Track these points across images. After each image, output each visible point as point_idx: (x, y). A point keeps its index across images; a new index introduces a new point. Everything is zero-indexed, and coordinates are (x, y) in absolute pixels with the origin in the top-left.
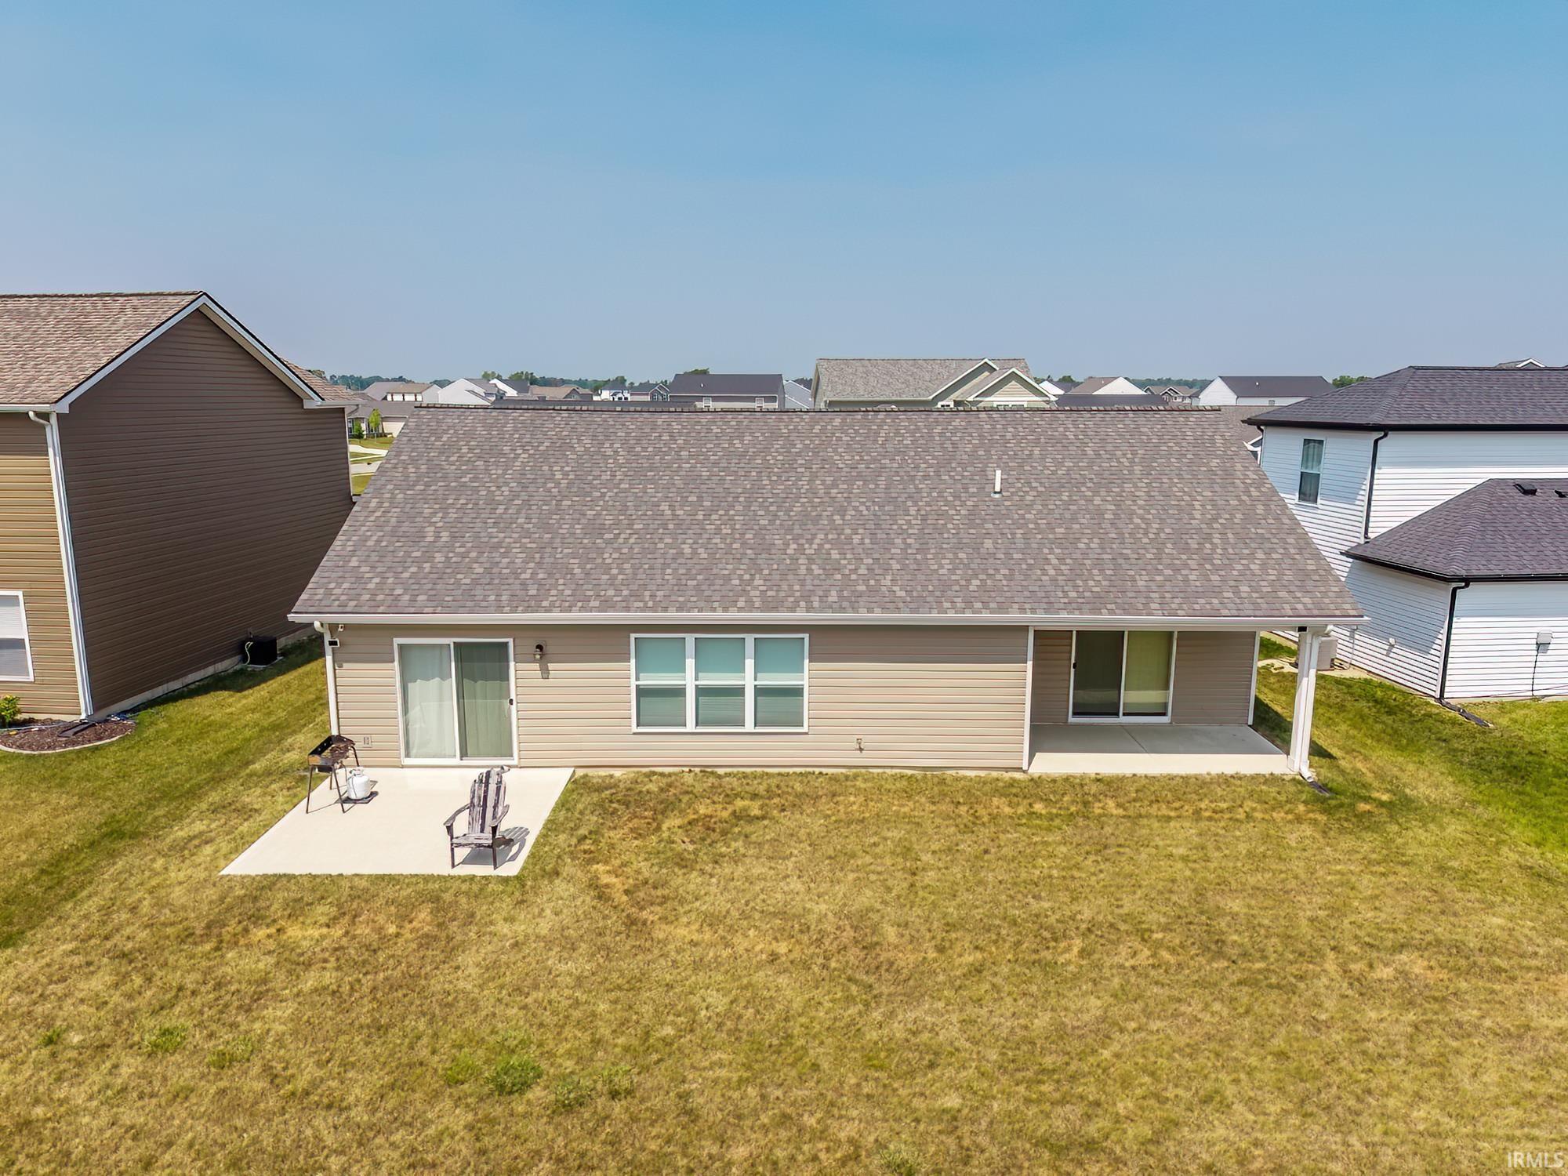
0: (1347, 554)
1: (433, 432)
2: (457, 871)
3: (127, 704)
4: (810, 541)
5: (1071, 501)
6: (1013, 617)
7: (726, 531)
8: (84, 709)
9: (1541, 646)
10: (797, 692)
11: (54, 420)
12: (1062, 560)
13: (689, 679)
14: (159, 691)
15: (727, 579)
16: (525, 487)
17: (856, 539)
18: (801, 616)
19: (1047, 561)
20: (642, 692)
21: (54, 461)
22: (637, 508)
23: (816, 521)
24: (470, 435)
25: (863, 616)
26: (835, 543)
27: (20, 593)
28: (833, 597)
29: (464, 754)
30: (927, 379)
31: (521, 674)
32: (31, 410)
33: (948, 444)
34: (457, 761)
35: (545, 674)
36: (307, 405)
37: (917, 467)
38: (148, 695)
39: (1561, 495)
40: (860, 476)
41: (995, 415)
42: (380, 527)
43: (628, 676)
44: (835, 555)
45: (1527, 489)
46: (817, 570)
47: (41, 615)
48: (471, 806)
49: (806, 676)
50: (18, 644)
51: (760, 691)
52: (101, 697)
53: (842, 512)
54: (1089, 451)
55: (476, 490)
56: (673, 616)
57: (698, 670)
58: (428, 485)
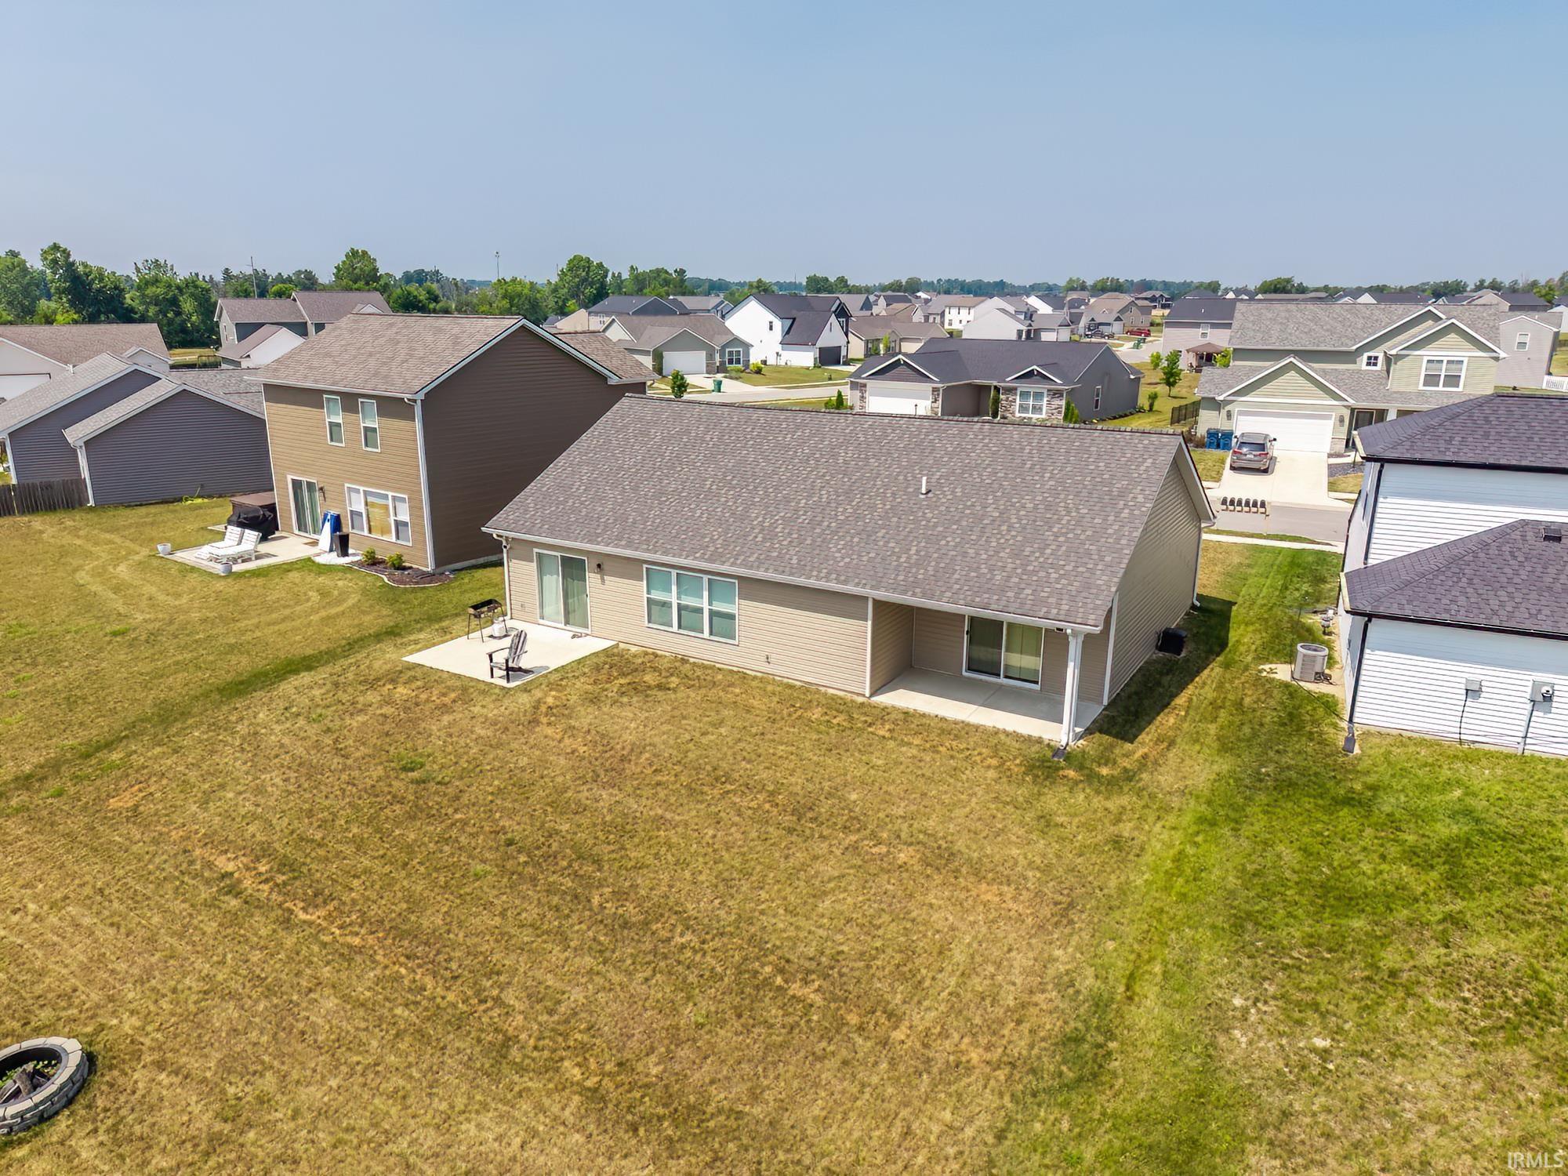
2: (492, 681)
3: (447, 569)
5: (970, 507)
6: (849, 588)
7: (730, 503)
8: (430, 567)
9: (1472, 691)
10: (732, 617)
11: (417, 402)
13: (673, 598)
14: (481, 560)
15: (704, 537)
17: (801, 519)
18: (727, 567)
19: (907, 551)
20: (650, 602)
21: (418, 425)
23: (788, 504)
25: (761, 572)
26: (786, 520)
27: (406, 497)
29: (567, 623)
30: (1359, 326)
31: (592, 578)
32: (406, 397)
34: (562, 626)
35: (603, 580)
36: (610, 382)
37: (890, 466)
38: (473, 562)
40: (843, 472)
43: (643, 590)
46: (759, 538)
47: (415, 510)
48: (511, 648)
49: (736, 607)
50: (406, 525)
51: (712, 613)
52: (440, 561)
53: (811, 496)
55: (618, 459)
56: (665, 558)
57: (679, 593)
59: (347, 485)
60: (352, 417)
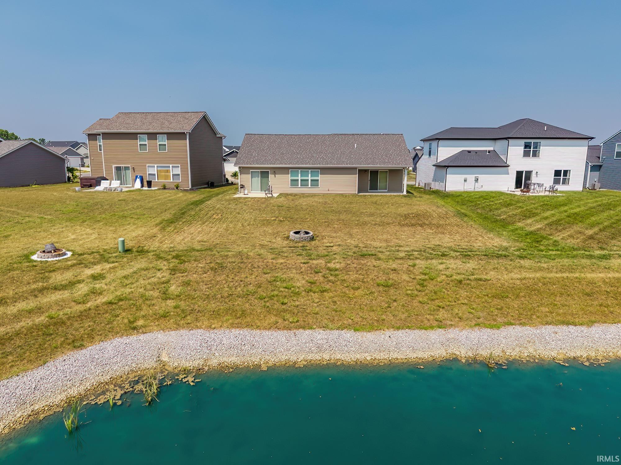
0: (434, 165)
1: (250, 139)
3: (197, 187)
4: (321, 156)
5: (369, 150)
6: (354, 166)
7: (306, 154)
8: (190, 187)
9: (465, 181)
10: (318, 180)
11: (188, 133)
12: (364, 158)
13: (299, 178)
15: (306, 161)
16: (269, 148)
17: (329, 155)
18: (319, 166)
19: (362, 158)
20: (292, 180)
21: (188, 142)
22: (289, 151)
23: (322, 153)
24: (257, 139)
25: (329, 166)
26: (325, 156)
27: (180, 165)
28: (324, 163)
29: (261, 191)
31: (271, 176)
32: (186, 132)
33: (348, 141)
35: (275, 176)
36: (217, 136)
37: (342, 144)
39: (476, 153)
40: (330, 146)
41: (358, 136)
42: (245, 153)
43: (289, 177)
44: (325, 158)
45: (469, 152)
46: (321, 160)
47: (184, 169)
49: (320, 177)
50: (179, 175)
51: (312, 180)
52: (193, 186)
53: (327, 151)
54: (375, 142)
55: (260, 148)
56: (297, 166)
57: (301, 176)
58: (245, 151)
59: (147, 165)
60: (153, 142)
